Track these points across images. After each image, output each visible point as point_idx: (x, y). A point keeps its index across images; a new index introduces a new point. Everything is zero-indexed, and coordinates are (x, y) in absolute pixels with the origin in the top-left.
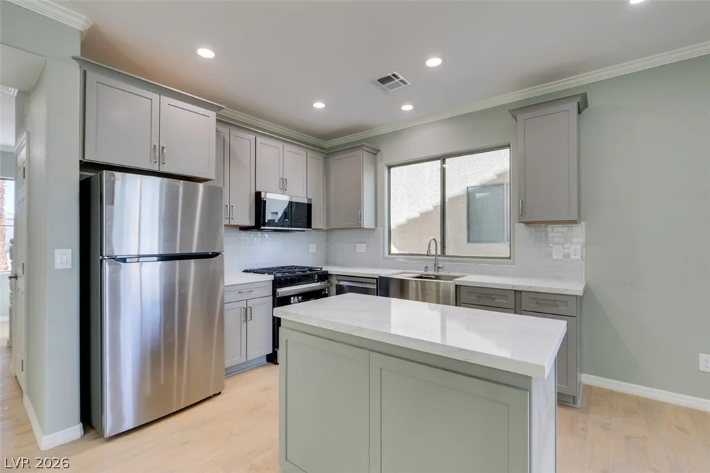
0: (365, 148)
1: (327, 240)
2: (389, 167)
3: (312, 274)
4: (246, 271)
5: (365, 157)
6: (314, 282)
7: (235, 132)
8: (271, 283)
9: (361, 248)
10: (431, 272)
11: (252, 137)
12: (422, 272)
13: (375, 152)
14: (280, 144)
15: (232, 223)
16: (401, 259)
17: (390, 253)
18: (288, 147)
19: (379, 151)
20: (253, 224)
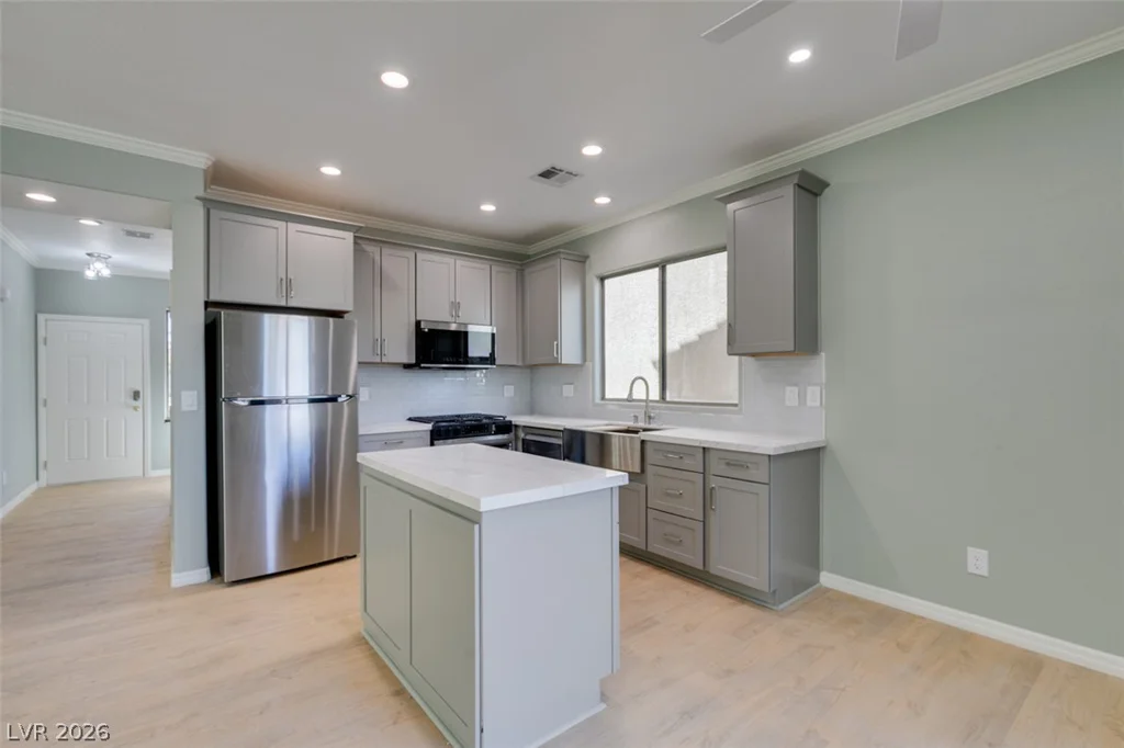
0: (562, 256)
1: (532, 381)
2: (602, 279)
3: (488, 424)
4: (410, 419)
5: (565, 267)
6: (491, 434)
7: (386, 251)
8: (429, 433)
9: (568, 391)
10: (641, 424)
11: (411, 254)
12: (631, 424)
13: (583, 260)
14: (449, 260)
15: (384, 360)
16: (611, 407)
17: (603, 398)
18: (460, 262)
19: (587, 257)
20: (414, 361)
